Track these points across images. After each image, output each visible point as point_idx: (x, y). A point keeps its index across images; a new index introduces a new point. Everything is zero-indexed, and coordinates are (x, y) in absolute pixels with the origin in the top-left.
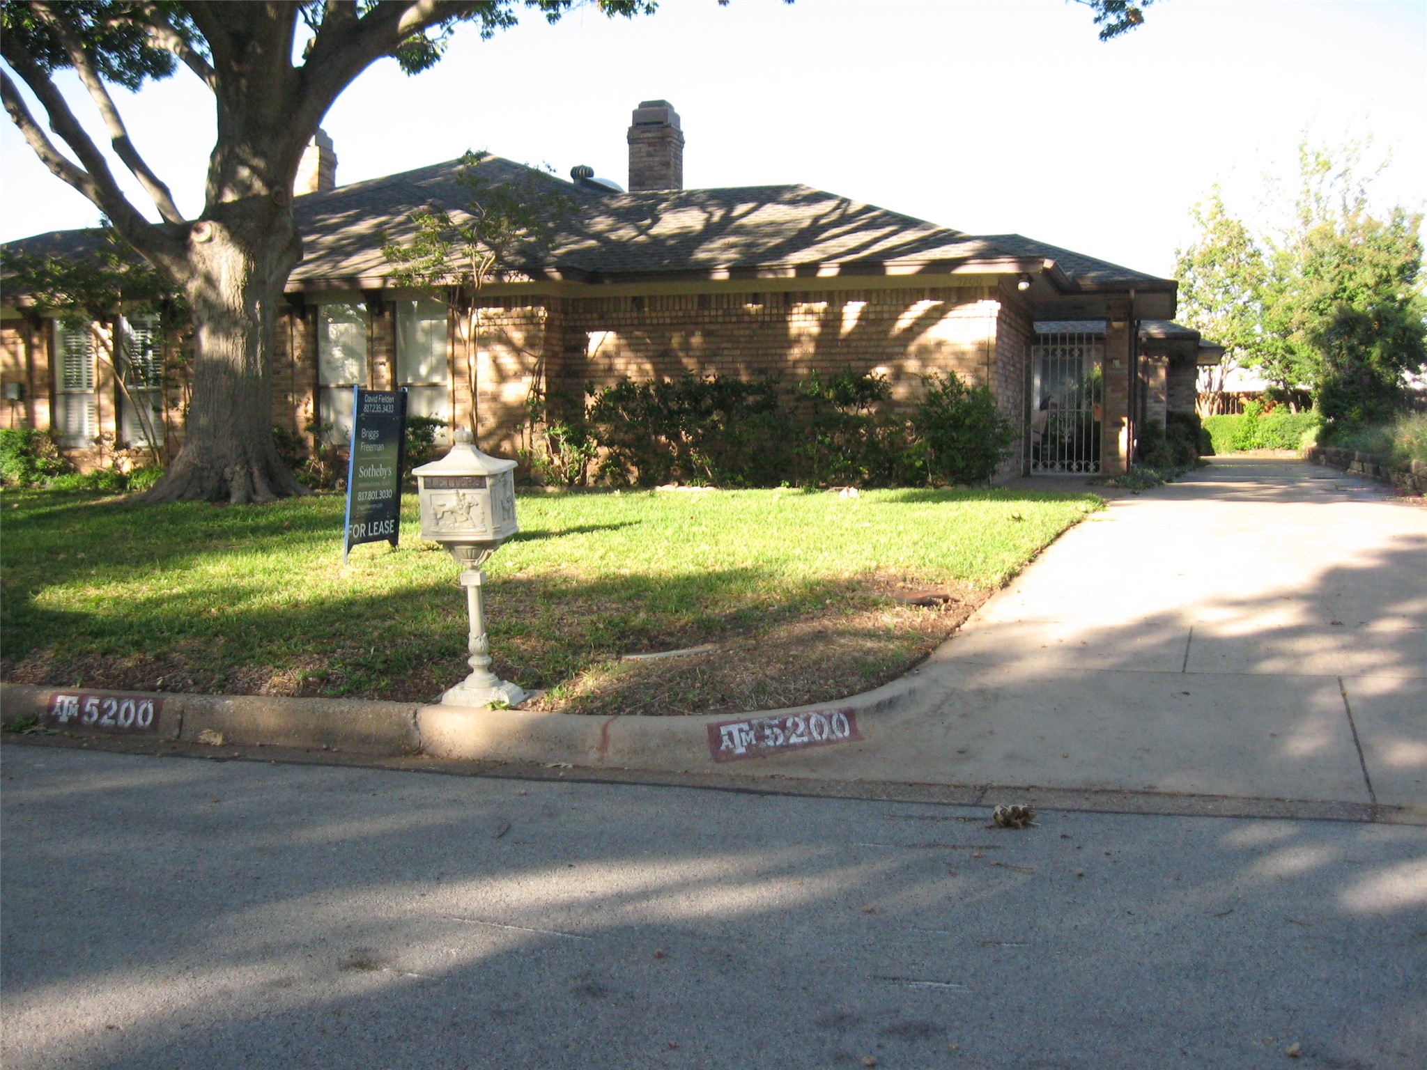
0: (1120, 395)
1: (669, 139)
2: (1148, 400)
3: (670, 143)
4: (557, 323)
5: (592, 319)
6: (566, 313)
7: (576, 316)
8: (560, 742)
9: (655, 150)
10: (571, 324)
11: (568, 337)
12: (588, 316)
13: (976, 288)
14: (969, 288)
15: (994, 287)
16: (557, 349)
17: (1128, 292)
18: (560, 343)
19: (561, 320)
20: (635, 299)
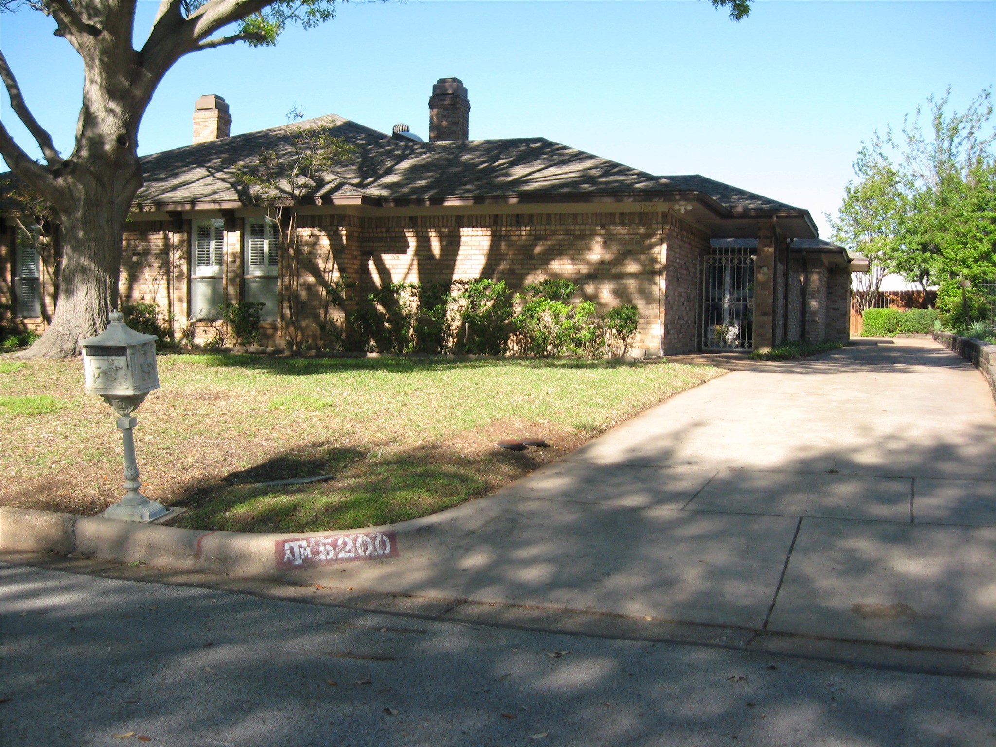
0: (767, 292)
1: (458, 106)
2: (807, 297)
3: (458, 108)
4: (356, 234)
5: (381, 232)
6: (362, 227)
7: (370, 230)
8: (168, 550)
9: (448, 113)
10: (367, 235)
11: (364, 244)
12: (379, 230)
13: (653, 213)
14: (648, 213)
15: (665, 212)
16: (355, 253)
17: (771, 217)
18: (359, 249)
19: (359, 233)
20: (411, 218)
